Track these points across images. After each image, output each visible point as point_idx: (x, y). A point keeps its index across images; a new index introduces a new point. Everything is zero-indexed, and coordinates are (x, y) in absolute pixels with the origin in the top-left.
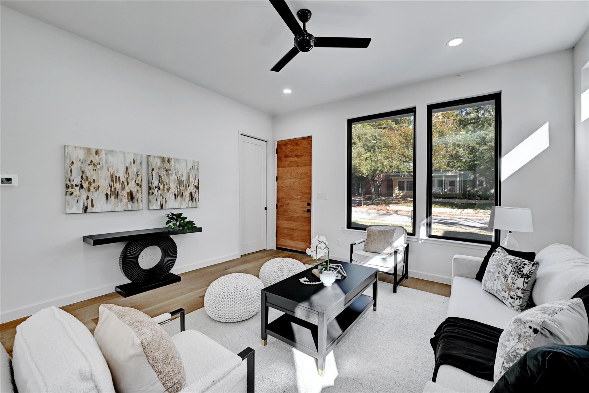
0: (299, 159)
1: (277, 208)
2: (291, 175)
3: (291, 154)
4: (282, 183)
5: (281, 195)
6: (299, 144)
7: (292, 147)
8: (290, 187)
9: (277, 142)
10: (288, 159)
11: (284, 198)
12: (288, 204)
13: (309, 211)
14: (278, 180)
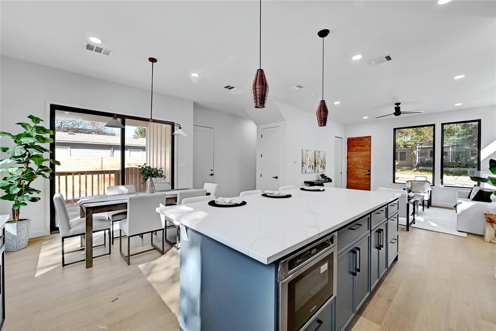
0: (363, 148)
1: (347, 173)
2: (357, 156)
3: (357, 145)
4: (351, 160)
5: (350, 166)
6: (362, 140)
7: (358, 142)
8: (356, 162)
9: (348, 138)
10: (355, 147)
11: (352, 168)
12: (355, 171)
13: (369, 175)
14: (348, 158)
